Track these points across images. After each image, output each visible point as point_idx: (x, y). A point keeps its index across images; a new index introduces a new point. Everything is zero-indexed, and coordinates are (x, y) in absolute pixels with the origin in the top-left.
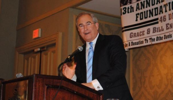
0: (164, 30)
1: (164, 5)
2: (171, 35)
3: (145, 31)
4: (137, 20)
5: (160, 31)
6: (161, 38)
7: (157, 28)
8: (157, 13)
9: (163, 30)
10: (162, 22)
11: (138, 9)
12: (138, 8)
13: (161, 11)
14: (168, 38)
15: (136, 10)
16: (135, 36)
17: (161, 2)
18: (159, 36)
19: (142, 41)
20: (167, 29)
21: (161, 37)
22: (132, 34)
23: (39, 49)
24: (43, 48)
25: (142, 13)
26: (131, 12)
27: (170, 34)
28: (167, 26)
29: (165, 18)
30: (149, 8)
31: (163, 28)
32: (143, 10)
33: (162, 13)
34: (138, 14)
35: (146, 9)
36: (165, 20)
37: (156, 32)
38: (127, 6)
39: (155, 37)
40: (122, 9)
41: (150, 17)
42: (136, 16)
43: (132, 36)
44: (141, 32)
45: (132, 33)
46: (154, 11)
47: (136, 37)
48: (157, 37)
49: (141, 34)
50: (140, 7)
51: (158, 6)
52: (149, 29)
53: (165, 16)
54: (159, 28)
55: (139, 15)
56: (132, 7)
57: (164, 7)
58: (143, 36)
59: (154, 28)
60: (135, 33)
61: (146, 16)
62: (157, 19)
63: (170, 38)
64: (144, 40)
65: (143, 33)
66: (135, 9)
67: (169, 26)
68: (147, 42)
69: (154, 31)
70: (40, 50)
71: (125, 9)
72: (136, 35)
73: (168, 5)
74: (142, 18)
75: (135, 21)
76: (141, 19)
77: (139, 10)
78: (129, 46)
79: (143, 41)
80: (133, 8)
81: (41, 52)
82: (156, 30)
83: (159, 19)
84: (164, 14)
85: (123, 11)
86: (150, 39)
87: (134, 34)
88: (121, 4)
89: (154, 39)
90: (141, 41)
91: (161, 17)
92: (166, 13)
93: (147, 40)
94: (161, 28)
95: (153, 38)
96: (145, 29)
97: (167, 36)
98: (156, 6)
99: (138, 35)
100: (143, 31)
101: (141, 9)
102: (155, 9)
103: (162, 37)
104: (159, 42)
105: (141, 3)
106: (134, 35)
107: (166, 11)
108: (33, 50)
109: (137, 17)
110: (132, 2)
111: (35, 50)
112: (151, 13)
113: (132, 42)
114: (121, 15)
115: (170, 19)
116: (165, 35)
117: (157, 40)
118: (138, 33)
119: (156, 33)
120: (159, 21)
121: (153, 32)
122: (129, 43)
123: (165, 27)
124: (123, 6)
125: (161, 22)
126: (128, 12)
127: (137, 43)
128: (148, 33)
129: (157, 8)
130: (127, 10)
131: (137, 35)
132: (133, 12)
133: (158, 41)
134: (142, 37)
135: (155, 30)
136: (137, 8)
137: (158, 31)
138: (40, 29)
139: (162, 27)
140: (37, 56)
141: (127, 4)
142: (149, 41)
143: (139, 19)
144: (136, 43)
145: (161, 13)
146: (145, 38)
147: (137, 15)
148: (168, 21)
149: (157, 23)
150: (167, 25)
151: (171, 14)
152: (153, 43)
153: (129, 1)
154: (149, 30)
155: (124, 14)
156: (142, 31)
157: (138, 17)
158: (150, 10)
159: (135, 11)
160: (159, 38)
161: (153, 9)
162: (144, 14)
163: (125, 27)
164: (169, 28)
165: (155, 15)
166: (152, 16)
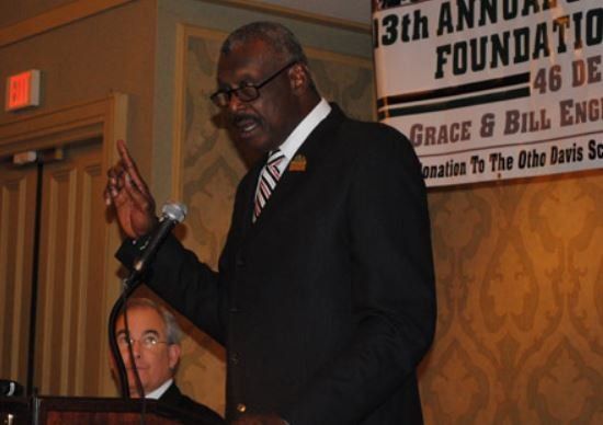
0: (553, 125)
1: (556, 23)
2: (581, 149)
3: (473, 124)
4: (439, 74)
5: (536, 129)
6: (538, 159)
7: (525, 116)
8: (523, 53)
9: (546, 126)
10: (543, 91)
11: (445, 29)
12: (444, 24)
13: (542, 46)
14: (568, 160)
15: (440, 32)
16: (430, 140)
17: (541, 8)
18: (528, 149)
19: (460, 162)
20: (564, 123)
21: (539, 152)
23: (32, 156)
24: (52, 150)
25: (462, 45)
26: (416, 37)
27: (575, 144)
28: (564, 113)
29: (559, 79)
30: (490, 29)
31: (547, 116)
32: (465, 35)
33: (547, 54)
34: (446, 48)
35: (478, 32)
36: (555, 83)
37: (519, 133)
38: (400, 12)
39: (515, 153)
40: (380, 23)
41: (494, 65)
42: (436, 56)
43: (420, 137)
44: (456, 125)
45: (419, 127)
46: (512, 40)
47: (433, 143)
48: (523, 153)
50: (455, 22)
51: (531, 21)
52: (491, 116)
53: (557, 68)
54: (532, 114)
55: (449, 53)
56: (422, 15)
57: (555, 30)
58: (466, 142)
59: (509, 114)
60: (434, 129)
61: (479, 62)
62: (525, 77)
63: (577, 162)
64: (466, 158)
65: (464, 130)
66: (433, 25)
67: (573, 112)
68: (481, 171)
69: (512, 127)
70: (36, 161)
71: (390, 23)
72: (437, 136)
73: (572, 23)
74: (460, 66)
75: (433, 75)
76: (457, 71)
77: (450, 30)
79: (463, 164)
80: (425, 20)
81: (39, 165)
82: (520, 121)
83: (533, 79)
84: (555, 57)
85: (382, 31)
86: (494, 157)
87: (428, 129)
89: (510, 159)
90: (457, 165)
91: (542, 72)
92: (562, 55)
93: (482, 161)
94: (537, 118)
95: (506, 154)
96: (474, 113)
97: (562, 151)
98: (519, 22)
99: (444, 139)
100: (464, 124)
101: (460, 28)
102: (518, 33)
103: (544, 155)
104: (528, 172)
105: (461, 3)
106: (428, 136)
107: (562, 48)
108: (10, 159)
109: (441, 62)
111: (18, 160)
112: (500, 49)
114: (377, 45)
115: (576, 83)
116: (554, 148)
117: (521, 166)
118: (444, 128)
119: (519, 137)
120: (530, 85)
121: (508, 131)
123: (554, 115)
124: (383, 7)
125: (538, 90)
126: (405, 38)
127: (438, 171)
128: (483, 134)
129: (526, 31)
130: (399, 28)
131: (440, 137)
132: (425, 40)
133: (526, 168)
134: (460, 145)
135: (513, 123)
136: (442, 24)
137: (528, 127)
138: (36, 74)
139: (543, 112)
140: (23, 185)
142: (488, 165)
143: (448, 68)
144: (434, 168)
145: (542, 52)
146: (474, 154)
147: (440, 50)
148: (567, 91)
149: (525, 93)
150: (563, 104)
151: (581, 62)
152: (506, 175)
154: (488, 120)
155: (387, 42)
156: (460, 122)
157: (445, 61)
158: (495, 38)
159: (435, 33)
160: (530, 156)
161: (506, 35)
162: (469, 49)
163: (392, 100)
164: (574, 119)
165: (518, 59)
166: (505, 61)
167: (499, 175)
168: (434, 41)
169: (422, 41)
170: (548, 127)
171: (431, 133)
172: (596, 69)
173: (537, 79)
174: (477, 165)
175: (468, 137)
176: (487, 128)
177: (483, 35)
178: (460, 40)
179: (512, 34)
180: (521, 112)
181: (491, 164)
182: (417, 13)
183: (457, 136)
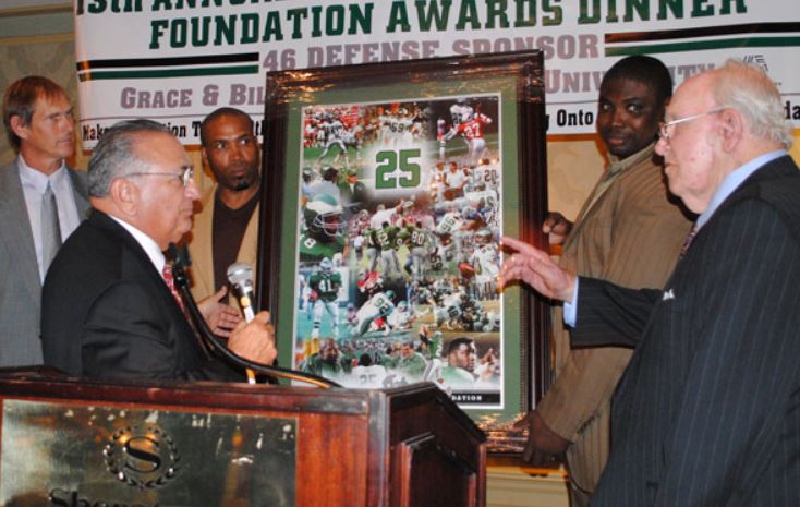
1: (290, 13)
3: (194, 93)
4: (155, 45)
8: (251, 35)
11: (162, 5)
12: (161, 1)
13: (274, 32)
15: (156, 7)
16: (144, 104)
19: (179, 126)
22: (129, 95)
25: (182, 22)
26: (128, 8)
29: (293, 61)
30: (214, 11)
32: (186, 13)
34: (164, 23)
35: (200, 12)
36: (288, 64)
37: (246, 104)
42: (151, 29)
43: (132, 100)
44: (174, 93)
45: (132, 90)
46: (239, 23)
47: (148, 106)
49: (176, 102)
50: (174, 0)
51: (261, 9)
52: (215, 87)
53: (291, 51)
55: (166, 27)
57: (289, 18)
58: (185, 108)
59: (234, 87)
60: (148, 94)
61: (200, 38)
62: (255, 57)
64: (186, 123)
65: (183, 98)
66: (149, 2)
69: (238, 98)
72: (151, 101)
73: (311, 15)
74: (179, 40)
75: (148, 46)
76: (174, 44)
77: (168, 7)
79: (183, 128)
82: (247, 94)
83: (262, 57)
84: (288, 42)
85: (89, 0)
87: (141, 94)
90: (175, 128)
91: (273, 54)
92: (297, 40)
96: (197, 84)
98: (248, 8)
99: (159, 103)
100: (183, 92)
101: (180, 6)
102: (245, 18)
106: (141, 100)
107: (297, 35)
109: (156, 34)
112: (225, 30)
114: (80, 11)
118: (159, 94)
120: (259, 63)
121: (234, 102)
126: (116, 9)
128: (206, 103)
129: (255, 17)
131: (155, 101)
132: (138, 13)
134: (178, 110)
135: (239, 95)
143: (165, 40)
145: (273, 36)
147: (155, 24)
149: (254, 70)
151: (319, 49)
154: (211, 91)
155: (94, 10)
156: (179, 89)
157: (161, 34)
158: (220, 20)
159: (150, 8)
160: (258, 125)
161: (233, 18)
162: (190, 27)
163: (93, 64)
165: (245, 40)
166: (231, 41)
168: (148, 15)
169: (134, 13)
171: (145, 97)
172: (335, 56)
173: (267, 59)
175: (189, 104)
176: (210, 97)
177: (206, 15)
178: (180, 17)
179: (239, 17)
180: (248, 86)
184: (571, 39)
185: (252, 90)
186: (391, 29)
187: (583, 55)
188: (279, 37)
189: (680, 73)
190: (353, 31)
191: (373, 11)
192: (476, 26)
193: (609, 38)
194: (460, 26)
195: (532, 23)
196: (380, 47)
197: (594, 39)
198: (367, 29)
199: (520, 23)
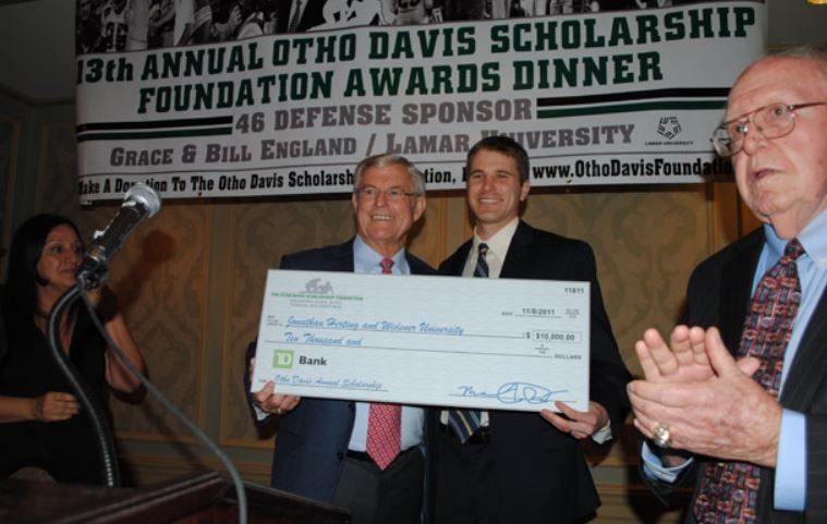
0: (253, 158)
1: (261, 80)
2: (281, 178)
3: (175, 151)
4: (142, 110)
5: (237, 160)
6: (238, 184)
8: (226, 100)
9: (247, 158)
10: (245, 131)
11: (150, 75)
12: (150, 70)
13: (246, 97)
14: (269, 186)
15: (144, 77)
16: (131, 162)
17: (246, 68)
18: (228, 175)
19: (160, 181)
20: (264, 157)
21: (239, 178)
22: (118, 154)
25: (167, 89)
26: (120, 78)
27: (275, 174)
28: (265, 149)
29: (262, 124)
30: (194, 79)
31: (248, 151)
32: (170, 82)
34: (152, 91)
36: (258, 126)
37: (220, 162)
38: (106, 58)
39: (214, 177)
40: (85, 64)
41: (197, 107)
42: (139, 96)
43: (121, 159)
44: (157, 152)
45: (120, 150)
46: (216, 90)
47: (134, 164)
48: (223, 177)
50: (160, 70)
51: (235, 78)
52: (193, 147)
53: (260, 115)
54: (233, 149)
55: (152, 94)
56: (127, 62)
57: (259, 85)
58: (166, 166)
59: (210, 147)
60: (135, 153)
61: (182, 104)
62: (229, 119)
63: (277, 188)
64: (167, 179)
65: (166, 156)
66: (138, 71)
67: (274, 149)
68: (182, 189)
69: (213, 157)
71: (95, 66)
72: (138, 159)
73: (278, 82)
74: (163, 106)
75: (136, 111)
76: (159, 109)
77: (155, 77)
78: (105, 191)
79: (164, 183)
80: (130, 67)
82: (221, 153)
83: (236, 120)
84: (258, 106)
85: (87, 70)
86: (194, 179)
87: (129, 153)
88: (83, 46)
89: (211, 182)
90: (158, 183)
91: (244, 117)
92: (265, 105)
93: (184, 182)
94: (238, 151)
95: (207, 177)
96: (178, 145)
97: (262, 179)
98: (224, 77)
99: (144, 161)
100: (166, 151)
101: (165, 75)
102: (222, 85)
103: (244, 181)
104: (228, 193)
105: (167, 56)
106: (129, 158)
107: (266, 100)
109: (144, 101)
110: (127, 48)
112: (204, 96)
113: (119, 181)
114: (79, 81)
115: (279, 127)
116: (255, 176)
117: (222, 188)
118: (145, 153)
119: (219, 165)
120: (233, 125)
121: (209, 160)
122: (108, 181)
123: (255, 150)
124: (89, 52)
125: (240, 131)
126: (110, 79)
128: (185, 160)
129: (230, 84)
130: (104, 70)
131: (141, 160)
132: (129, 82)
133: (226, 190)
134: (161, 167)
135: (213, 154)
136: (147, 70)
137: (229, 157)
139: (244, 148)
141: (108, 50)
143: (151, 106)
145: (246, 101)
146: (175, 175)
147: (144, 92)
148: (269, 132)
149: (228, 131)
150: (264, 143)
151: (285, 112)
152: (206, 194)
153: (114, 43)
154: (190, 150)
155: (89, 79)
156: (162, 149)
157: (148, 100)
158: (199, 87)
159: (140, 78)
160: (230, 180)
161: (211, 86)
162: (173, 94)
163: (91, 127)
164: (275, 155)
165: (221, 105)
166: (209, 106)
167: (200, 194)
168: (138, 84)
169: (125, 83)
170: (249, 158)
171: (132, 155)
172: (298, 118)
173: (239, 122)
174: (178, 185)
175: (170, 161)
176: (189, 155)
177: (187, 83)
178: (165, 85)
179: (216, 85)
180: (223, 146)
181: (192, 185)
182: (122, 61)
183: (158, 161)
184: (507, 103)
185: (225, 149)
186: (348, 94)
187: (518, 117)
188: (251, 102)
189: (603, 132)
190: (314, 95)
191: (333, 78)
192: (424, 91)
193: (541, 102)
194: (410, 92)
195: (473, 88)
196: (339, 110)
197: (528, 102)
198: (327, 94)
199: (462, 89)
